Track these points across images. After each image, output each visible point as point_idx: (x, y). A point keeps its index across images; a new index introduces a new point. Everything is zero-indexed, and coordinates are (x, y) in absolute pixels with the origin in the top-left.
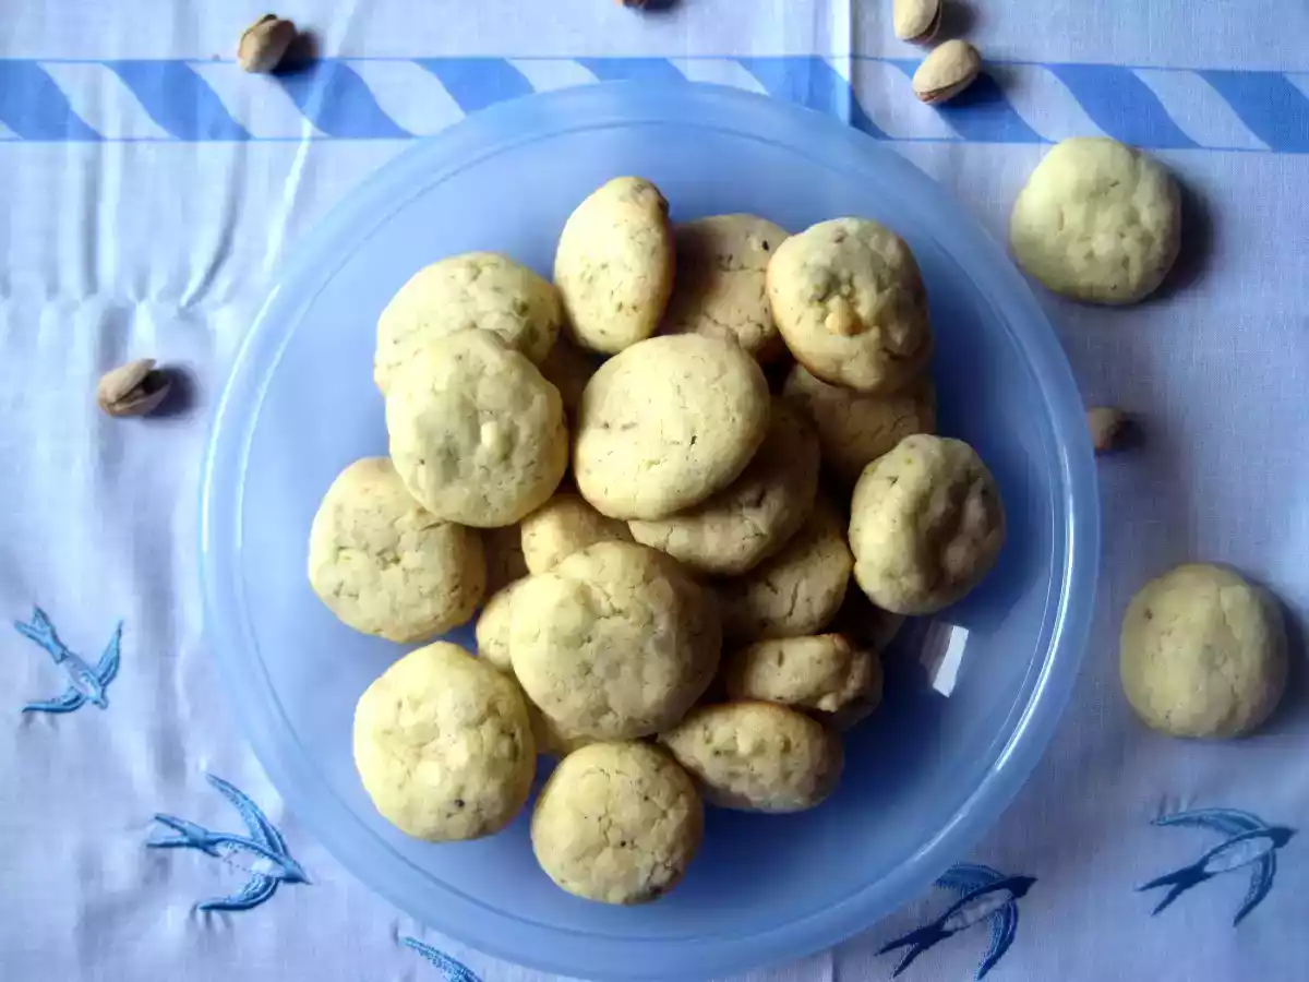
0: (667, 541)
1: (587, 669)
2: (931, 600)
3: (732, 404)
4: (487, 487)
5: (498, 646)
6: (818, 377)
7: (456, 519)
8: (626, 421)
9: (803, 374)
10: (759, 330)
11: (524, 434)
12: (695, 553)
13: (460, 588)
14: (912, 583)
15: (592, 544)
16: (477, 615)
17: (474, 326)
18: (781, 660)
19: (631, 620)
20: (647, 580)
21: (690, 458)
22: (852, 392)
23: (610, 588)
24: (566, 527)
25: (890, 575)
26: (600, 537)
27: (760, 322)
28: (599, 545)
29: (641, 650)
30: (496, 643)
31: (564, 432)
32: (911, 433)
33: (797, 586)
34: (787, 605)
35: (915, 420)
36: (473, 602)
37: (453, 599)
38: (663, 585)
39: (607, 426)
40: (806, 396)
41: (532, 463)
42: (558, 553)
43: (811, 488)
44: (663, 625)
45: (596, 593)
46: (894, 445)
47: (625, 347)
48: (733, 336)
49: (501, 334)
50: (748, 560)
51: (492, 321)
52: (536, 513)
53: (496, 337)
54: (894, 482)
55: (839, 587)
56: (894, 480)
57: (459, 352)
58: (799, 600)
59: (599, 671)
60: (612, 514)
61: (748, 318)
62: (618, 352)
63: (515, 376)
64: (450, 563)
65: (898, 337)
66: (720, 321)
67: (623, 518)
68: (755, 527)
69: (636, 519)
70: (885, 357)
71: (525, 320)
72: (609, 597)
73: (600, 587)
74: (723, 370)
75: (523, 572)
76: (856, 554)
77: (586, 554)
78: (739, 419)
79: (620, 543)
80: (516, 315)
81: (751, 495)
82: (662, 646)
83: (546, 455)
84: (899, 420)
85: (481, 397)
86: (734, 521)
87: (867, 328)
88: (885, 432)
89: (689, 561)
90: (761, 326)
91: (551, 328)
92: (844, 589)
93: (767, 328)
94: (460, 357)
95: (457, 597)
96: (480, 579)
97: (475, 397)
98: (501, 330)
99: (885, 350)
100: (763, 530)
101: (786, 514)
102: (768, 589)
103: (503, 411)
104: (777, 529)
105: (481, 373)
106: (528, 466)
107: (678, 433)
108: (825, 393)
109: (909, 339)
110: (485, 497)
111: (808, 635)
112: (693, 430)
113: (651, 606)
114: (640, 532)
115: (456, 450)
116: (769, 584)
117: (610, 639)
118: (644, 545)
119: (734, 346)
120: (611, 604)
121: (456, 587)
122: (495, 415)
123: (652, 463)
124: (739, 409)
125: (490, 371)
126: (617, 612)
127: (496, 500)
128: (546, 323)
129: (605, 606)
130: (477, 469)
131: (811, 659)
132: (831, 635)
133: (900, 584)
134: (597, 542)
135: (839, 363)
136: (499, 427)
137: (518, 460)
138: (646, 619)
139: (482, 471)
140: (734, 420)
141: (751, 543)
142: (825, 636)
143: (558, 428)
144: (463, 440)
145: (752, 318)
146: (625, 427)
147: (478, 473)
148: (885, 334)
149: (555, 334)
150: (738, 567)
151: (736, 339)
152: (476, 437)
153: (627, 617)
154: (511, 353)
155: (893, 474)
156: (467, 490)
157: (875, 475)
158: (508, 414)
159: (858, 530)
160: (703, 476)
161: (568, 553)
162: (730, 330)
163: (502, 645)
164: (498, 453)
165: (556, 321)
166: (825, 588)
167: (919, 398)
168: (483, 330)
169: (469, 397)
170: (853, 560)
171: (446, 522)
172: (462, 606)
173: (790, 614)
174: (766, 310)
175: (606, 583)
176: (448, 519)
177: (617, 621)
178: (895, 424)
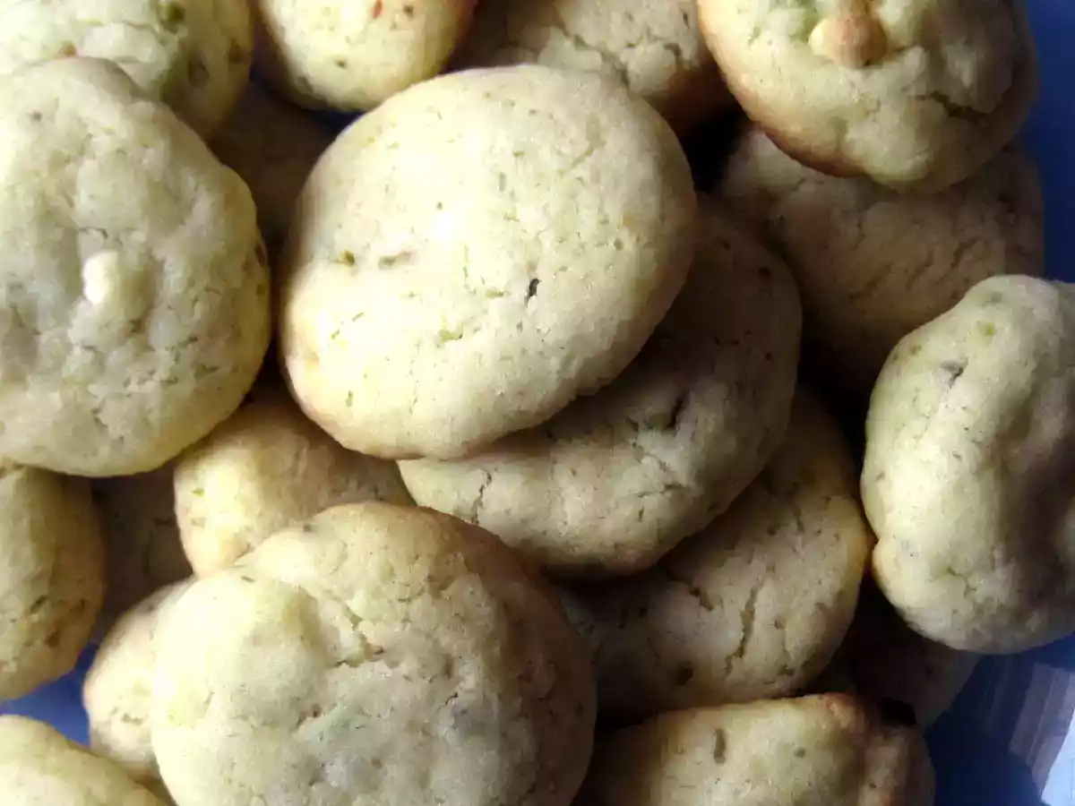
0: (478, 503)
1: (312, 773)
2: (1035, 622)
3: (614, 212)
4: (98, 390)
5: (130, 726)
6: (795, 155)
7: (38, 460)
8: (392, 251)
9: (764, 150)
10: (671, 56)
11: (174, 278)
12: (537, 527)
13: (47, 604)
14: (995, 587)
15: (321, 510)
16: (86, 659)
17: (70, 51)
18: (720, 752)
19: (404, 668)
20: (438, 584)
21: (526, 325)
22: (868, 187)
23: (357, 604)
24: (266, 473)
25: (947, 570)
26: (338, 496)
27: (673, 40)
28: (333, 511)
29: (426, 731)
30: (126, 718)
31: (261, 275)
32: (990, 274)
33: (753, 594)
34: (733, 636)
35: (999, 246)
36: (76, 634)
37: (33, 628)
38: (469, 593)
39: (350, 259)
40: (768, 196)
41: (193, 339)
42: (248, 529)
43: (783, 387)
44: (470, 678)
45: (330, 614)
46: (955, 298)
47: (391, 94)
48: (617, 71)
49: (123, 66)
50: (651, 541)
51: (109, 41)
52: (204, 445)
53: (113, 73)
54: (958, 375)
55: (840, 596)
56: (957, 371)
57: (35, 106)
58: (757, 626)
59: (337, 773)
60: (361, 448)
61: (648, 32)
62: (373, 105)
63: (155, 155)
64: (27, 551)
65: (964, 68)
66: (590, 38)
67: (387, 454)
68: (663, 466)
69: (415, 456)
70: (938, 110)
71: (174, 39)
72: (356, 620)
73: (337, 599)
74: (595, 139)
75: (182, 571)
76: (876, 527)
77: (307, 528)
78: (629, 245)
79: (378, 506)
80: (157, 28)
81: (655, 403)
82: (470, 723)
83: (224, 324)
84: (964, 247)
85: (83, 202)
86: (621, 458)
87: (900, 50)
88: (935, 271)
89: (527, 542)
90: (676, 51)
91: (235, 56)
92: (852, 600)
93: (688, 53)
94: (37, 117)
95: (40, 622)
96: (89, 587)
97: (71, 204)
98: (124, 61)
99: (939, 97)
100: (683, 478)
101: (731, 444)
102: (695, 600)
103: (130, 230)
104: (711, 477)
105: (82, 149)
106: (184, 345)
107: (502, 272)
108: (809, 189)
109: (986, 76)
110: (96, 411)
111: (777, 696)
112: (532, 267)
113: (446, 640)
114: (424, 484)
115: (32, 314)
116: (696, 592)
117: (361, 711)
118: (430, 511)
119: (621, 91)
120: (363, 638)
121: (39, 602)
122: (113, 239)
123: (446, 336)
124: (628, 221)
125: (103, 145)
126: (374, 653)
127: (116, 419)
128: (224, 48)
129: (347, 640)
130: (77, 351)
131: (784, 747)
132: (826, 698)
133: (969, 590)
134: (332, 505)
135: (840, 126)
136: (121, 263)
137: (165, 332)
138: (437, 668)
139: (90, 356)
140: (618, 245)
141: (656, 506)
142: (812, 699)
143: (247, 267)
144: (45, 292)
145: (656, 31)
146: (388, 262)
147: (77, 360)
148: (936, 64)
149: (244, 69)
150: (631, 556)
151: (622, 76)
152: (73, 286)
153: (393, 664)
154: (145, 107)
155: (953, 357)
156: (56, 399)
157: (918, 360)
158: (140, 236)
159: (881, 476)
160: (554, 363)
161: (272, 529)
162: (608, 57)
163: (137, 722)
164: (120, 319)
165: (245, 42)
166: (813, 598)
167: (1009, 201)
168: (88, 60)
169: (61, 202)
170: (872, 539)
171: (18, 467)
172: (53, 641)
173: (741, 652)
174: (686, 17)
175: (350, 592)
176: (22, 461)
177: (377, 671)
178: (958, 255)
